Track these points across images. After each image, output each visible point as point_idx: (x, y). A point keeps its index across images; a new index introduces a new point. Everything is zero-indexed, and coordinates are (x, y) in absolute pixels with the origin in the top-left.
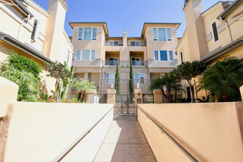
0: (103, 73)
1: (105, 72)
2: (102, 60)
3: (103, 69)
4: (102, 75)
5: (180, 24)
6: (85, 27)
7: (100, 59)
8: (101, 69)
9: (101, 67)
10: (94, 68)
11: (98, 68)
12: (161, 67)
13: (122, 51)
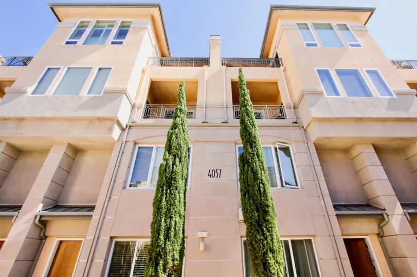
0: (130, 146)
1: (135, 143)
2: (133, 98)
3: (133, 131)
4: (122, 153)
5: (372, 11)
6: (99, 20)
7: (122, 92)
8: (123, 130)
9: (124, 122)
10: (91, 120)
11: (108, 123)
12: (359, 116)
13: (206, 78)
